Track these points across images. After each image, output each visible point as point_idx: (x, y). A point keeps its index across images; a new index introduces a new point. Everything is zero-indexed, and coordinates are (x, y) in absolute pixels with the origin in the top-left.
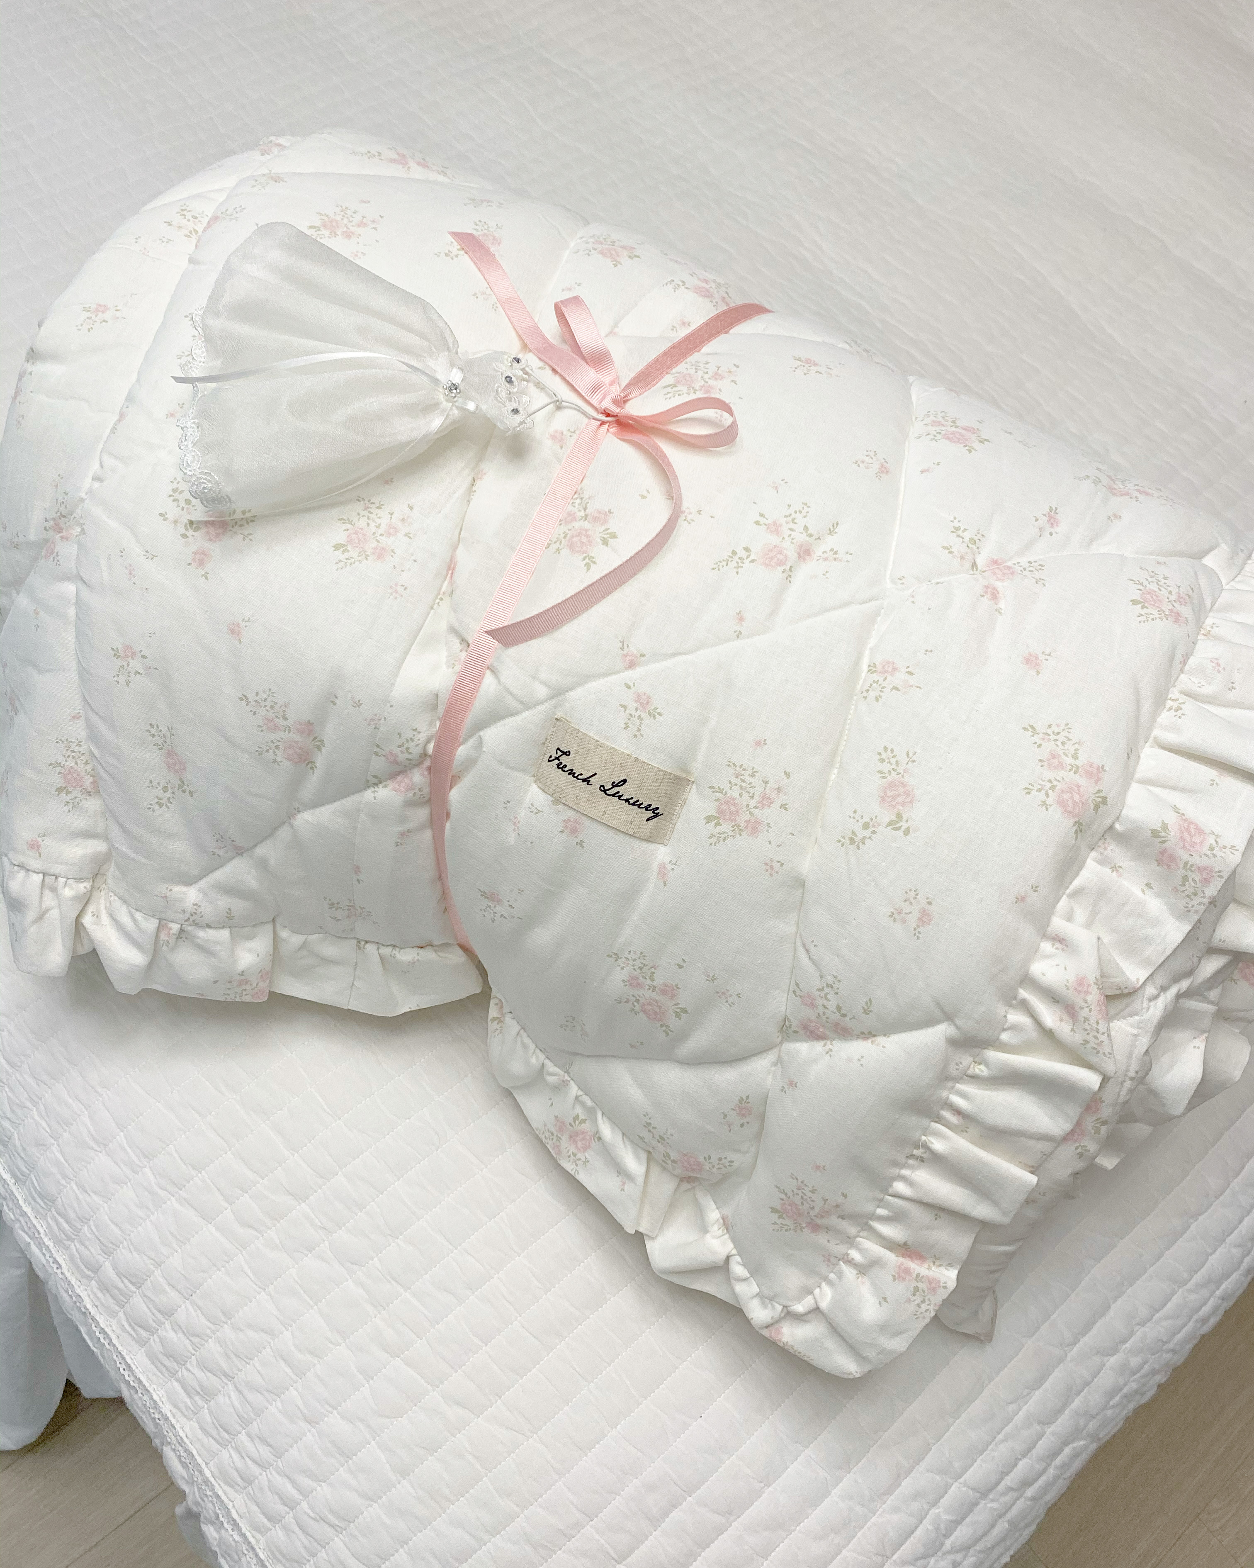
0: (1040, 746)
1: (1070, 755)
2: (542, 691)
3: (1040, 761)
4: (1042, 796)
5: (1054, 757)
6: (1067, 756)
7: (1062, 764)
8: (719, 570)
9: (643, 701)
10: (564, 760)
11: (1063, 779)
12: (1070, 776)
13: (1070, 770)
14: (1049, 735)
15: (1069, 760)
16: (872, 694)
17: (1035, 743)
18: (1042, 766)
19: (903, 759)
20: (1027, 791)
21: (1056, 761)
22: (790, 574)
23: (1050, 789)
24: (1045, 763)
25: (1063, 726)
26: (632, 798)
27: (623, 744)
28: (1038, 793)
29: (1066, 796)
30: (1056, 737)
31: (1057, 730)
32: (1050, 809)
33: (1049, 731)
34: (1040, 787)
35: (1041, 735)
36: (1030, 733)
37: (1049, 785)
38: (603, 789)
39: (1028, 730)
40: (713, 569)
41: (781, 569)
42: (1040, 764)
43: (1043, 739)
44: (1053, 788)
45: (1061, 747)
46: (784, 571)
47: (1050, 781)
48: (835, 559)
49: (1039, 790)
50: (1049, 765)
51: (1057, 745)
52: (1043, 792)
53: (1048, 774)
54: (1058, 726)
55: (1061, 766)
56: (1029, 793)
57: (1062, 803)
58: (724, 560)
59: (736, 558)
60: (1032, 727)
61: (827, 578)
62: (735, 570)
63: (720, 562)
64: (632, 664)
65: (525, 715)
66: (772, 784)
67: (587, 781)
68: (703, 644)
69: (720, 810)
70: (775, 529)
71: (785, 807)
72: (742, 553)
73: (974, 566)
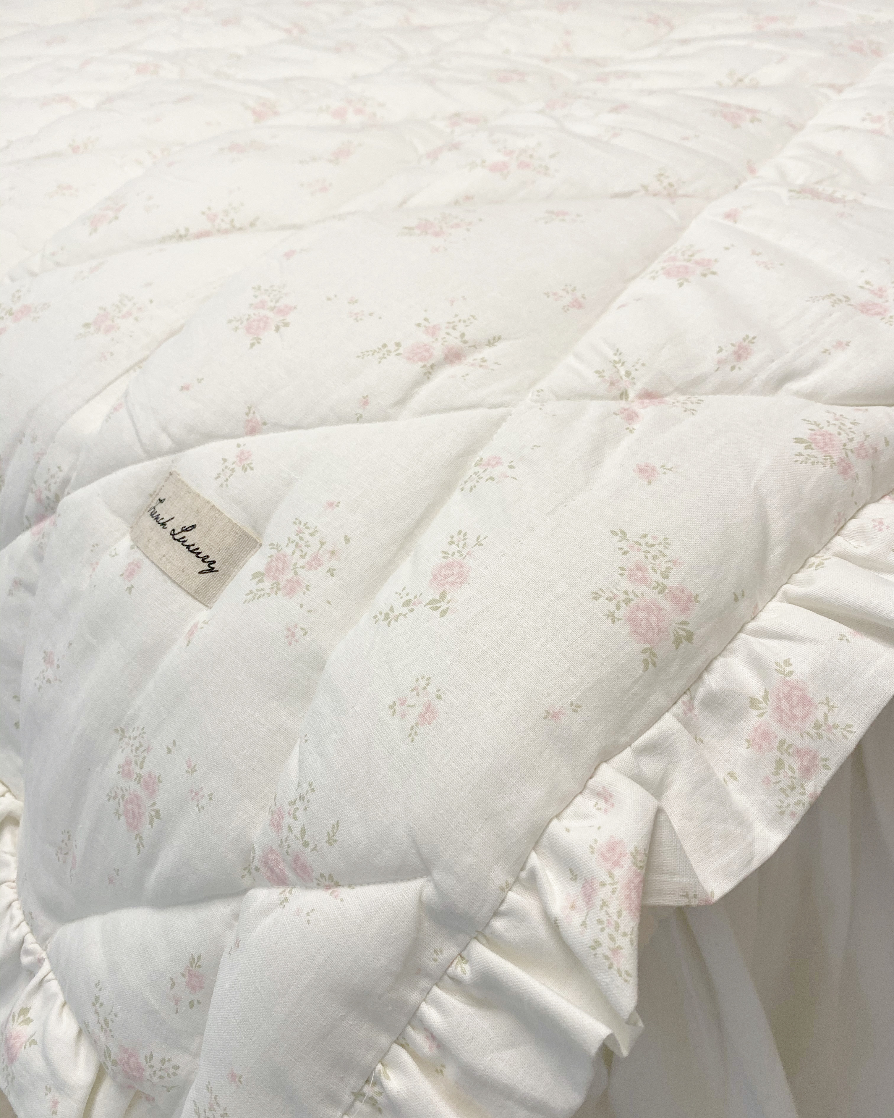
0: (625, 553)
1: (659, 572)
3: (621, 568)
4: (611, 606)
5: (639, 568)
6: (655, 571)
7: (646, 579)
8: (363, 358)
9: (243, 458)
10: (157, 507)
11: (643, 595)
12: (652, 594)
13: (655, 588)
14: (640, 545)
15: (657, 577)
16: (469, 485)
17: (620, 549)
18: (621, 575)
19: (472, 542)
20: (595, 595)
21: (640, 574)
22: (431, 371)
23: (624, 601)
24: (626, 573)
25: (660, 539)
26: (193, 545)
27: (210, 491)
28: (607, 602)
29: (641, 615)
30: (648, 549)
31: (651, 541)
32: (617, 623)
33: (643, 541)
34: (611, 595)
35: (631, 543)
36: (618, 538)
37: (623, 597)
38: (173, 533)
39: (617, 534)
40: (358, 357)
41: (421, 364)
42: (620, 572)
43: (631, 547)
44: (628, 601)
45: (651, 560)
46: (424, 366)
47: (626, 593)
48: (481, 366)
49: (610, 599)
50: (631, 576)
51: (646, 557)
52: (614, 602)
53: (625, 585)
54: (654, 538)
55: (645, 580)
56: (596, 599)
57: (632, 620)
58: (372, 351)
59: (384, 351)
60: (623, 533)
61: (464, 380)
62: (379, 360)
63: (367, 352)
64: (253, 430)
65: (148, 463)
66: (328, 547)
67: (163, 524)
68: (323, 422)
69: (269, 569)
70: (433, 331)
71: (331, 572)
72: (391, 347)
73: (623, 395)
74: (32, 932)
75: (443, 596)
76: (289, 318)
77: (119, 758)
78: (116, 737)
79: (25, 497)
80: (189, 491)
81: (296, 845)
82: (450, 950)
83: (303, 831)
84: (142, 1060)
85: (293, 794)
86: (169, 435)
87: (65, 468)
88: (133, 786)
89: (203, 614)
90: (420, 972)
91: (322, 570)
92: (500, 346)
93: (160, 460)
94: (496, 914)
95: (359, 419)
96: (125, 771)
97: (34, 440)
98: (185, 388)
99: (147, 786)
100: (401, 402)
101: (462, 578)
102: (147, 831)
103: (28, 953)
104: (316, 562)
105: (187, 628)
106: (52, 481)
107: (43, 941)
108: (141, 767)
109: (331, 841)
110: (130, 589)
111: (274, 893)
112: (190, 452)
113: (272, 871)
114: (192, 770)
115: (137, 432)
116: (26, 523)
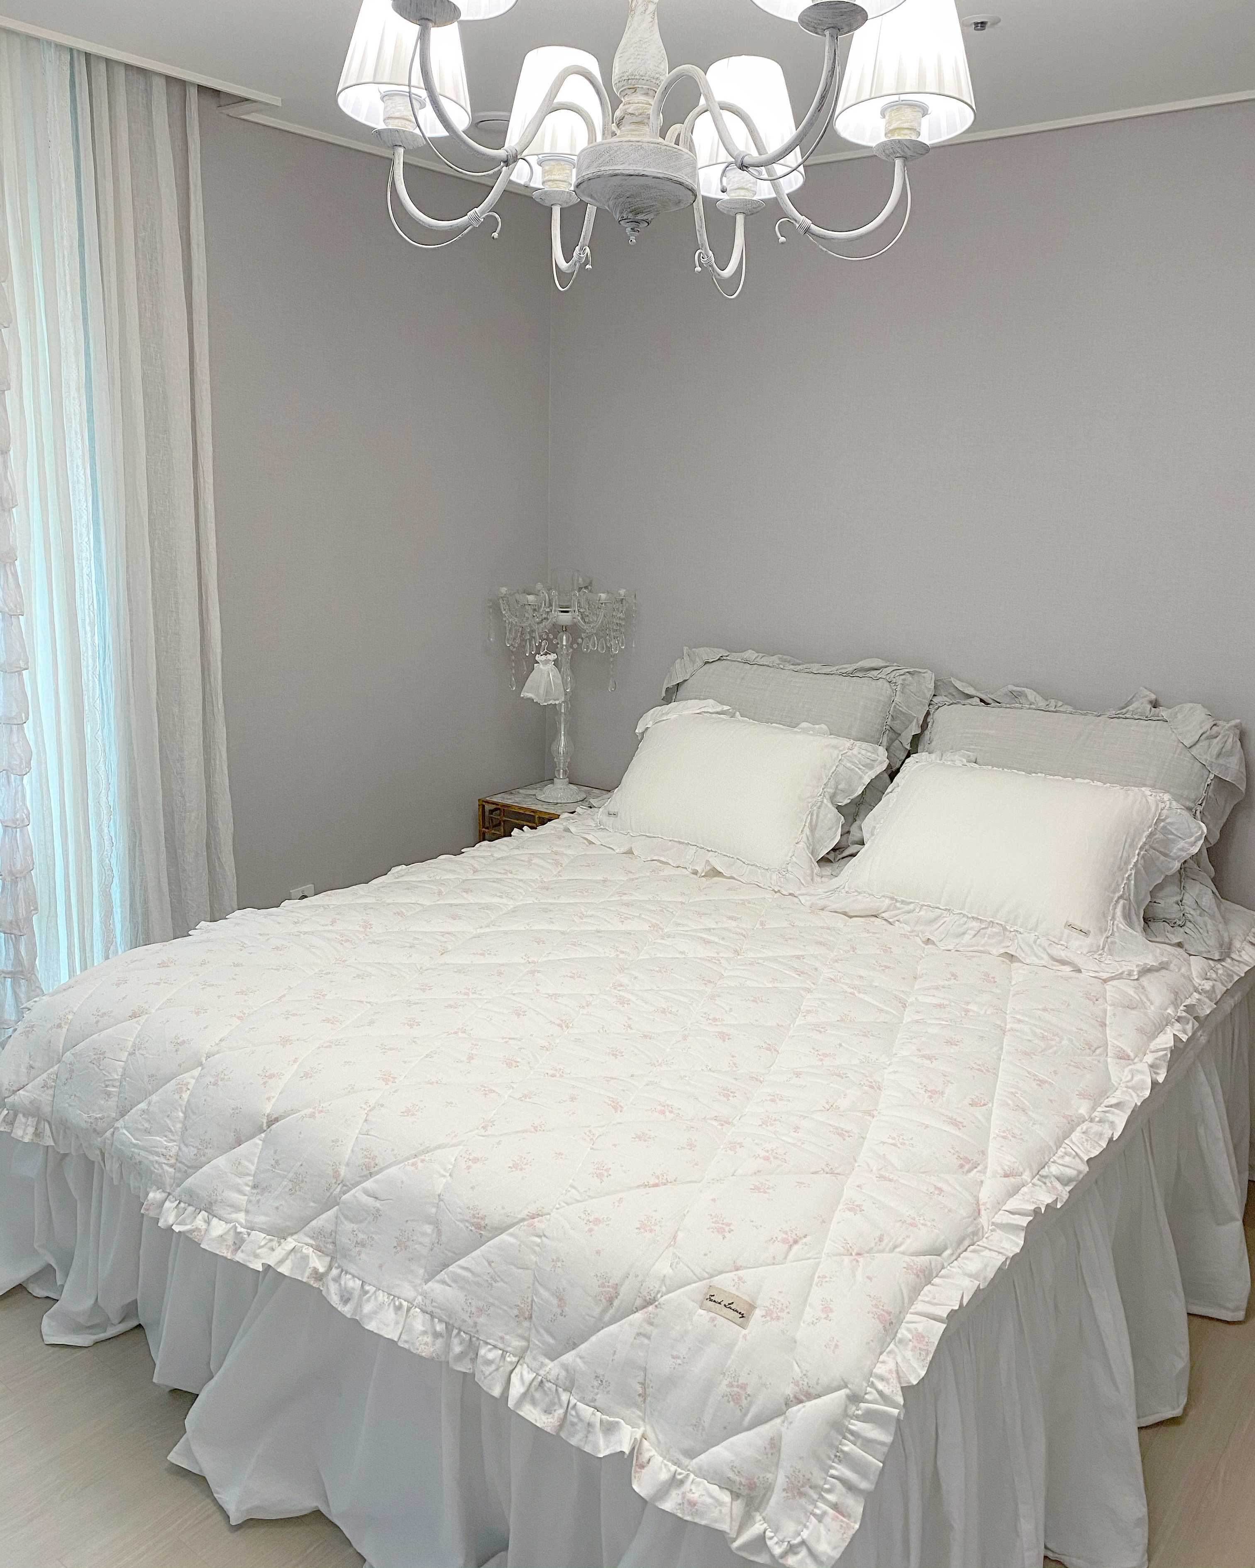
0: (872, 1301)
2: (707, 1276)
4: (873, 1315)
5: (876, 1305)
9: (740, 1278)
10: (712, 1298)
12: (882, 1312)
14: (875, 1298)
16: (819, 1284)
17: (870, 1300)
19: (829, 1300)
21: (878, 1307)
22: (790, 1246)
23: (875, 1314)
24: (873, 1306)
26: (735, 1310)
27: (733, 1290)
29: (878, 1317)
35: (872, 1298)
36: (868, 1297)
38: (725, 1305)
41: (786, 1244)
45: (878, 1303)
46: (788, 1245)
48: (805, 1245)
49: (872, 1313)
50: (875, 1307)
51: (878, 1300)
53: (875, 1310)
54: (877, 1296)
56: (868, 1313)
58: (769, 1240)
60: (869, 1295)
61: (802, 1249)
62: (773, 1243)
63: (767, 1240)
64: (737, 1270)
65: (700, 1283)
66: (785, 1305)
67: (720, 1303)
68: (761, 1266)
69: (767, 1314)
70: (786, 1233)
71: (788, 1313)
72: (774, 1239)
73: (851, 1254)
74: (678, 1467)
75: (828, 1316)
76: (732, 1227)
77: (725, 1382)
78: (722, 1376)
79: (636, 1299)
80: (725, 1291)
81: (806, 1388)
82: (854, 1408)
83: (808, 1383)
84: (755, 1480)
85: (800, 1375)
86: (707, 1273)
87: (657, 1286)
88: (735, 1389)
89: (744, 1332)
90: (847, 1416)
91: (785, 1312)
92: (808, 1238)
93: (704, 1282)
94: (866, 1394)
95: (774, 1264)
96: (731, 1385)
97: (637, 1276)
98: (705, 1255)
99: (742, 1387)
100: (785, 1258)
101: (831, 1311)
102: (744, 1402)
103: (680, 1474)
104: (782, 1310)
105: (741, 1336)
106: (652, 1292)
107: (686, 1468)
108: (738, 1382)
109: (818, 1384)
110: (715, 1326)
111: (801, 1405)
112: (716, 1278)
113: (798, 1399)
114: (760, 1378)
115: (692, 1271)
116: (635, 1310)
